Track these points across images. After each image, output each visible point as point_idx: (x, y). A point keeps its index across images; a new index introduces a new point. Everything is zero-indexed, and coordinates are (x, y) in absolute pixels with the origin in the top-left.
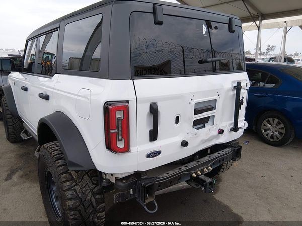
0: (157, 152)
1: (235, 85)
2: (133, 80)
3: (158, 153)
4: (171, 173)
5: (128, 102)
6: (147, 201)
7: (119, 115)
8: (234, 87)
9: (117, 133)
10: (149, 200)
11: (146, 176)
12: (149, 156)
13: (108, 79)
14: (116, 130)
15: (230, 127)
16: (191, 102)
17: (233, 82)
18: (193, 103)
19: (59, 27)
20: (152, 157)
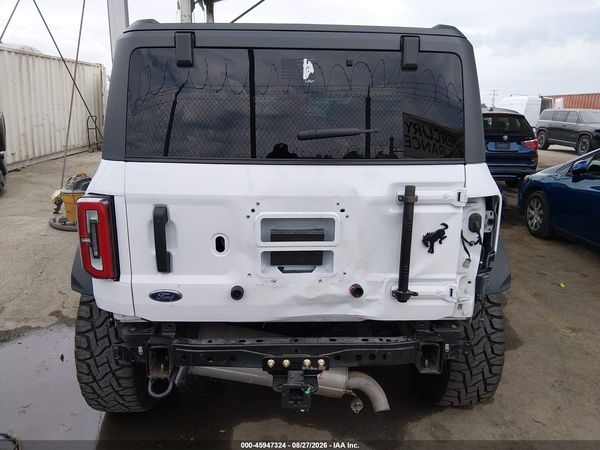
0: (171, 294)
1: (403, 193)
2: (126, 162)
3: (176, 297)
4: (218, 342)
5: (113, 197)
8: (399, 198)
9: (89, 244)
18: (257, 217)
20: (161, 300)
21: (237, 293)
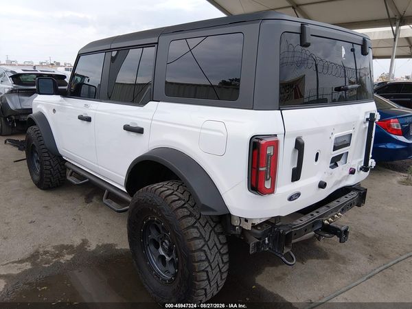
1: (368, 116)
2: (281, 110)
3: (298, 195)
4: (305, 220)
5: (276, 135)
6: (285, 252)
7: (270, 151)
8: (367, 119)
9: (266, 171)
10: (286, 250)
11: (280, 223)
12: (291, 199)
13: (252, 109)
14: (265, 168)
15: (360, 167)
16: (331, 136)
17: (366, 113)
18: (333, 138)
19: (157, 43)
20: (293, 200)
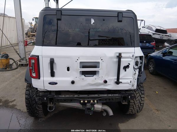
0: (55, 83)
1: (118, 55)
2: (42, 46)
4: (67, 96)
5: (38, 56)
12: (50, 83)
14: (32, 68)
16: (77, 61)
20: (52, 84)
21: (73, 82)
